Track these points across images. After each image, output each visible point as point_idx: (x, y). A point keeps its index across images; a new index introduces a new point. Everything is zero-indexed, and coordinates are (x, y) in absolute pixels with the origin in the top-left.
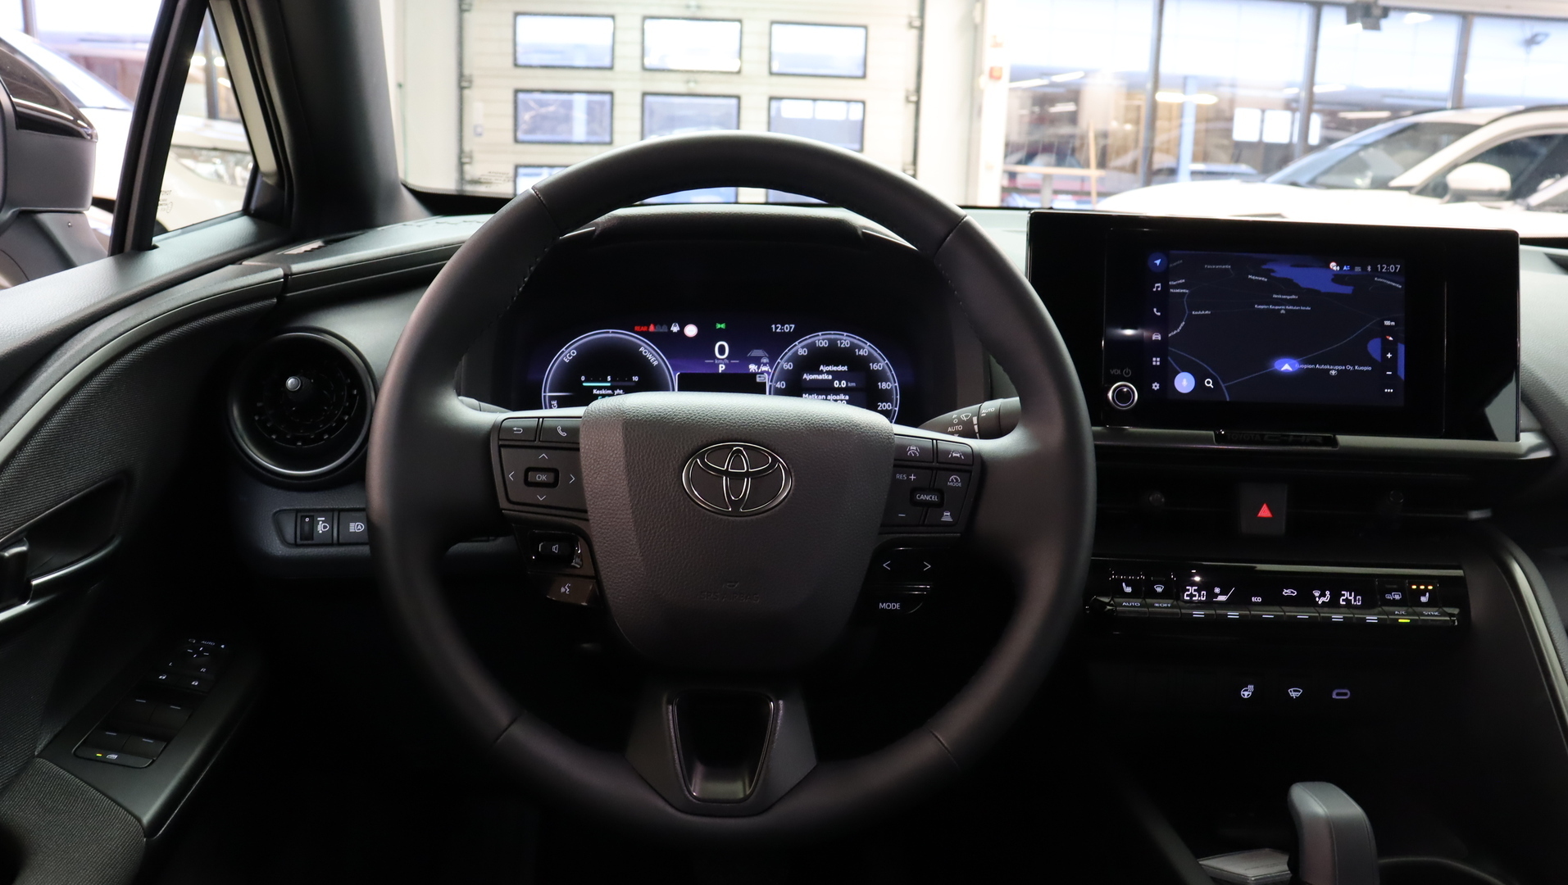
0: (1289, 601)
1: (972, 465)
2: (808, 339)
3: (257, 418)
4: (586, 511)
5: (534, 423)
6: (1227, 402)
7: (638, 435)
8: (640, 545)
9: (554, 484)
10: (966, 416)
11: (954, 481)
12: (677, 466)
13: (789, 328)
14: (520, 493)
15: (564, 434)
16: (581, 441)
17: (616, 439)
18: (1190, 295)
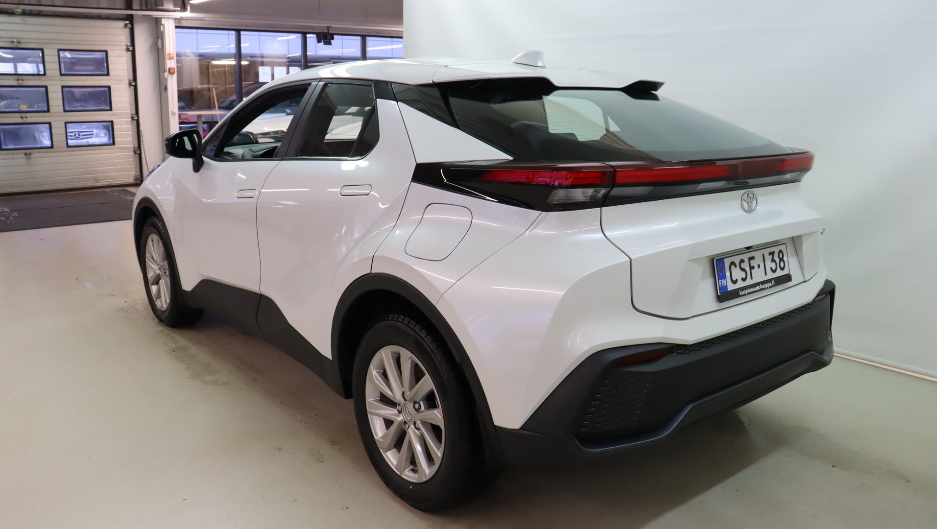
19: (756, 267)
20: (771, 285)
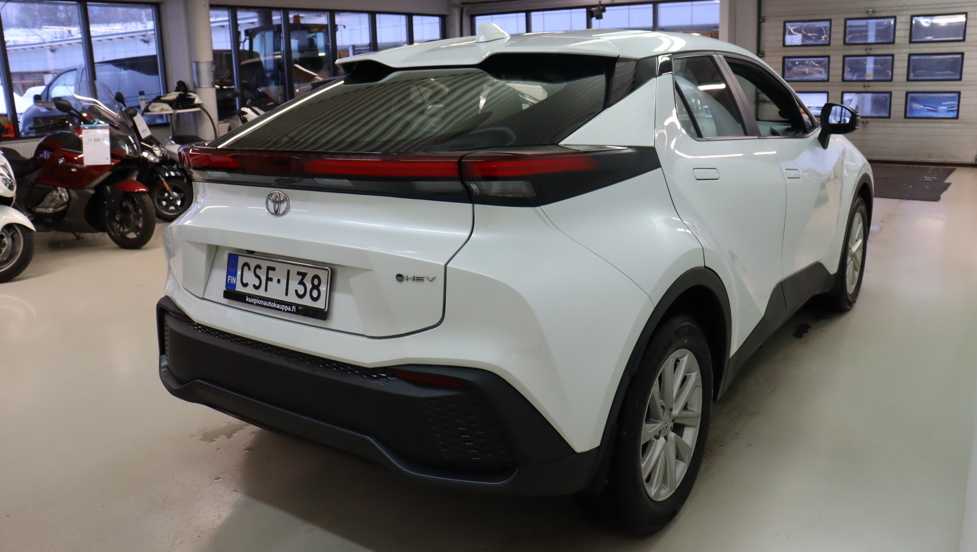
19: (275, 280)
20: (289, 309)
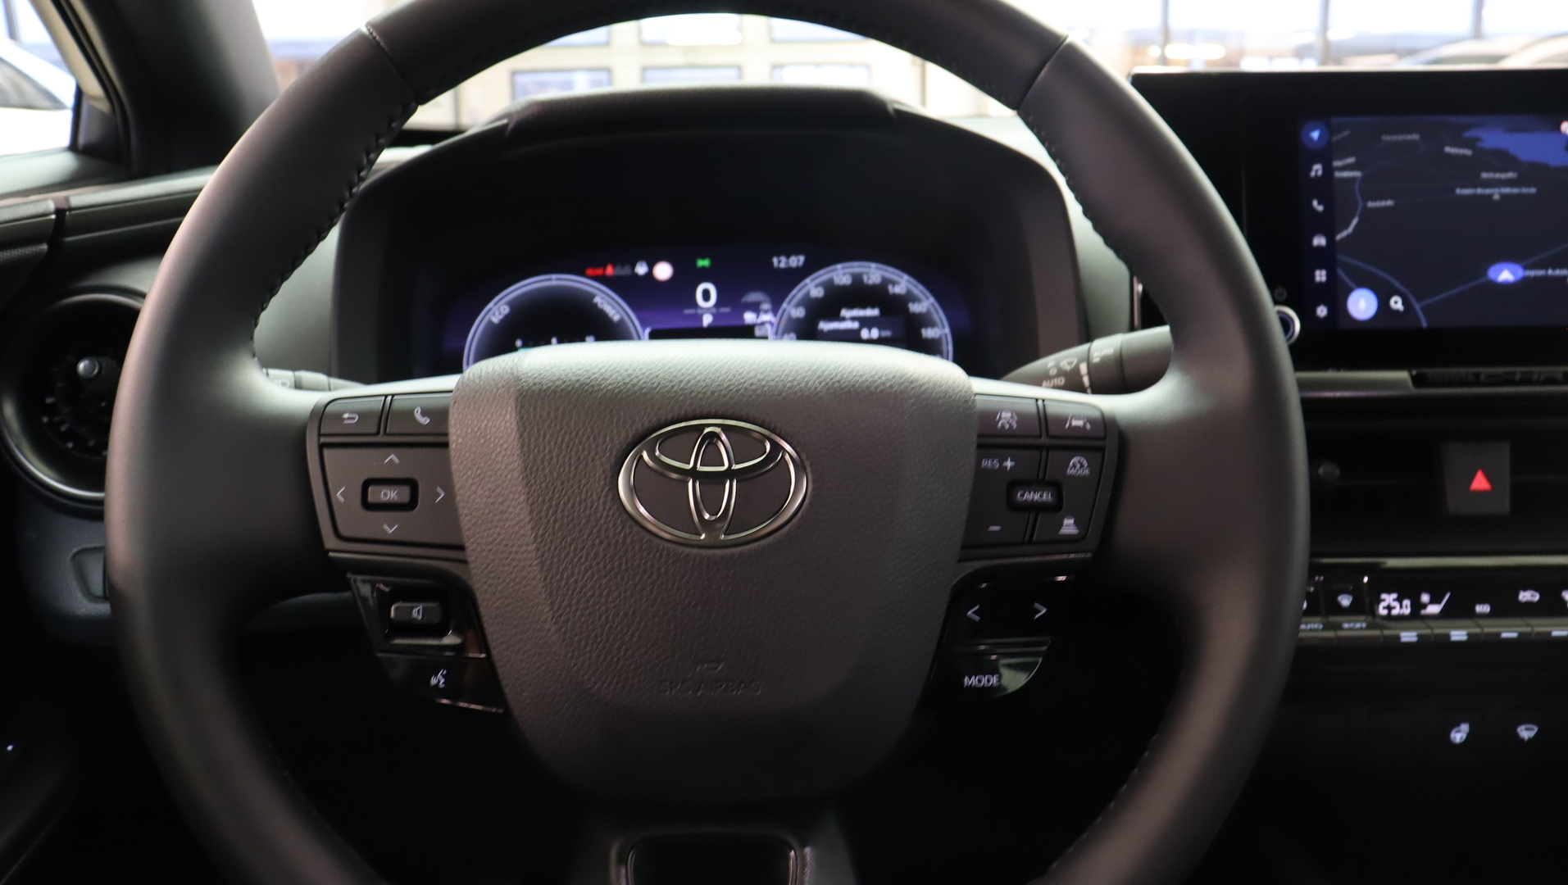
0: (1529, 609)
1: (1105, 438)
2: (823, 275)
3: (45, 420)
4: (461, 548)
5: (377, 404)
6: (1421, 329)
7: (541, 417)
8: (552, 604)
9: (411, 505)
10: (1070, 363)
11: (1078, 466)
12: (608, 466)
13: (796, 261)
14: (355, 521)
15: (425, 421)
16: (452, 430)
17: (505, 423)
18: (1364, 179)
